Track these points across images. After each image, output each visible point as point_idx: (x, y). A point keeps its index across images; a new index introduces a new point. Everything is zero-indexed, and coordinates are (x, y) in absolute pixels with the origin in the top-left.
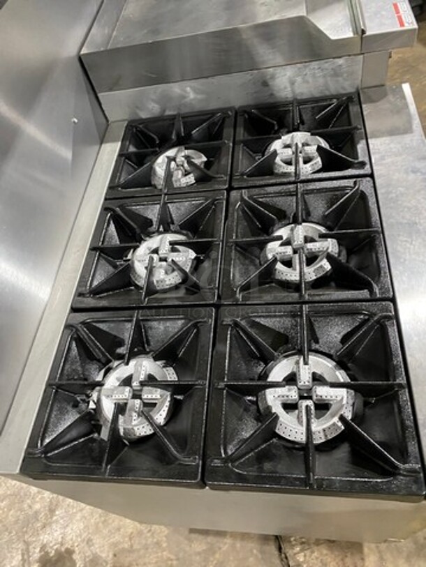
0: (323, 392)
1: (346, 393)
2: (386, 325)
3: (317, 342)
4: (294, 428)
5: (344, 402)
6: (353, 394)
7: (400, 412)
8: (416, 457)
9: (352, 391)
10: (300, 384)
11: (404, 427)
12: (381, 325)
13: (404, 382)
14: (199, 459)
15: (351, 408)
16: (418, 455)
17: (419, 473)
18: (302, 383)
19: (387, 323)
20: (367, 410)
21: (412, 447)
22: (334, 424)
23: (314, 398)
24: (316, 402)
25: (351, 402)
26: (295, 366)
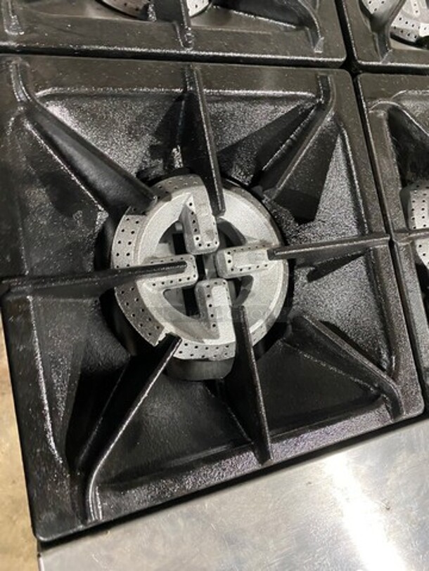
0: (219, 297)
1: (226, 342)
2: (378, 407)
3: (312, 277)
4: (136, 251)
5: (208, 342)
6: (227, 357)
7: (210, 460)
8: (118, 509)
9: (232, 355)
10: (225, 252)
11: (179, 472)
12: (378, 396)
13: (274, 459)
14: (18, 39)
15: (197, 356)
16: (123, 513)
17: (84, 521)
18: (228, 257)
19: (383, 407)
20: (201, 387)
21: (138, 497)
22: (160, 327)
23: (204, 284)
24: (197, 290)
25: (210, 355)
26: (257, 241)
